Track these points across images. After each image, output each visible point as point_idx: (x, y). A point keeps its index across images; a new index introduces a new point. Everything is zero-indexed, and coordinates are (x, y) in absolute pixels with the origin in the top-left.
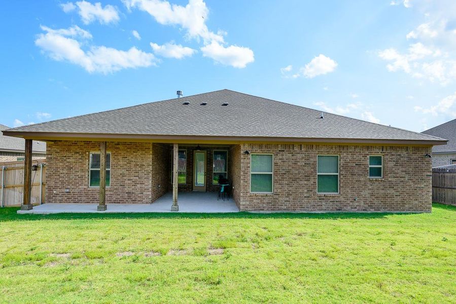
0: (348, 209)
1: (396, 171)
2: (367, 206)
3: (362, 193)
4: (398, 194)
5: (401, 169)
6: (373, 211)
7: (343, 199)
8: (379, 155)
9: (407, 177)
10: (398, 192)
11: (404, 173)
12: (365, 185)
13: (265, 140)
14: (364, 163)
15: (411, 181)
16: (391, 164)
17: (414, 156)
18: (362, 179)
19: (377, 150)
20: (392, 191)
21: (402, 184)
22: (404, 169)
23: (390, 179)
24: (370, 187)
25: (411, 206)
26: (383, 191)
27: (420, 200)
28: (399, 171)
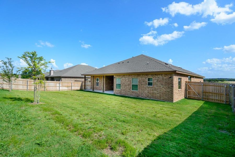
0: (140, 97)
1: (157, 84)
2: (146, 96)
3: (145, 91)
4: (158, 93)
5: (159, 83)
6: (148, 98)
7: (139, 93)
8: (151, 77)
9: (162, 86)
10: (158, 92)
11: (161, 85)
12: (146, 88)
13: (122, 74)
14: (146, 80)
15: (164, 88)
16: (155, 81)
17: (165, 78)
18: (145, 86)
19: (150, 76)
20: (156, 92)
21: (160, 89)
22: (160, 83)
23: (155, 87)
24: (147, 89)
25: (164, 98)
26: (152, 91)
27: (168, 96)
28: (159, 84)
